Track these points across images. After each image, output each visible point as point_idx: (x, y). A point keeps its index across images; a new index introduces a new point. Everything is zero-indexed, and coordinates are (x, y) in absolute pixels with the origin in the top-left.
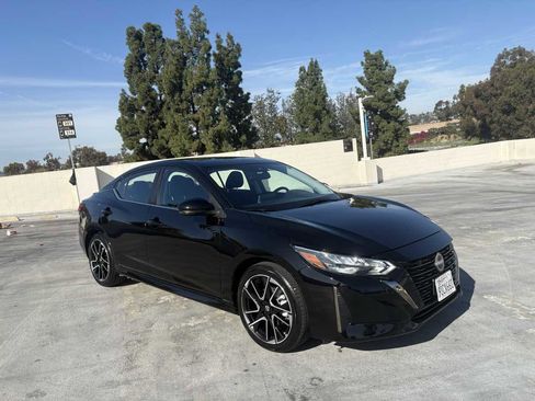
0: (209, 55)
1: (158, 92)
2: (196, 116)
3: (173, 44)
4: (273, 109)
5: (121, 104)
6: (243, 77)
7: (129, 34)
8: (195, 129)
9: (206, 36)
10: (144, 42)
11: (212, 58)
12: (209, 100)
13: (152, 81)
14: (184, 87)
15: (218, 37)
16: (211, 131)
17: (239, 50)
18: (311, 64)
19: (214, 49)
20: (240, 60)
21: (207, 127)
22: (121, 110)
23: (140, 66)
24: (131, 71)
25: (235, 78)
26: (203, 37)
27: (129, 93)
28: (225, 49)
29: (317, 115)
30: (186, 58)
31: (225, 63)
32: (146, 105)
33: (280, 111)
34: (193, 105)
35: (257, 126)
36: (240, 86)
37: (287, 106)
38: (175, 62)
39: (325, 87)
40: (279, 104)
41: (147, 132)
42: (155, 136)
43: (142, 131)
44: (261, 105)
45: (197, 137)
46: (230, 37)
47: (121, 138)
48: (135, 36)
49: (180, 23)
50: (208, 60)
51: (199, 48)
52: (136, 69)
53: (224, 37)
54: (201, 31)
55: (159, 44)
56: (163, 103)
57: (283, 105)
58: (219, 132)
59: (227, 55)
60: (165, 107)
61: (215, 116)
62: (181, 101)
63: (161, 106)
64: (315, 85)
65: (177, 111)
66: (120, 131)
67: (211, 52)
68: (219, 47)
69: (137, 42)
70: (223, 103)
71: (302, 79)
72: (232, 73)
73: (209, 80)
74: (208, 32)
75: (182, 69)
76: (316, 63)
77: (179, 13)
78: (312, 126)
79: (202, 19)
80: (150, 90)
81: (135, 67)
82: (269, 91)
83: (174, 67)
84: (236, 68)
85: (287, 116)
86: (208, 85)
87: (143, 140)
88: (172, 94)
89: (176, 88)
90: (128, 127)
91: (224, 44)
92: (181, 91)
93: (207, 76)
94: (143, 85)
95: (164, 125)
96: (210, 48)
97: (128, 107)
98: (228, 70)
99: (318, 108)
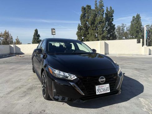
0: (103, 13)
1: (88, 24)
2: (97, 31)
3: (94, 10)
4: (123, 30)
5: (78, 27)
6: (113, 20)
7: (82, 8)
8: (97, 35)
9: (103, 8)
10: (86, 10)
11: (104, 14)
12: (102, 27)
13: (87, 21)
14: (95, 23)
15: (107, 8)
16: (101, 36)
17: (113, 11)
18: (137, 15)
19: (105, 12)
20: (113, 15)
21: (100, 34)
22: (78, 29)
23: (84, 17)
24: (82, 18)
25: (111, 20)
26: (102, 8)
27: (81, 25)
28: (109, 11)
29: (137, 32)
30: (97, 14)
31: (108, 15)
32: (84, 28)
33: (125, 30)
34: (97, 28)
35: (117, 35)
36: (112, 22)
37: (128, 29)
38: (93, 16)
39: (141, 23)
40: (125, 28)
41: (84, 35)
42: (86, 37)
43: (83, 35)
44: (119, 28)
45: (97, 37)
46: (111, 8)
47: (77, 37)
48: (84, 9)
49: (96, 4)
50: (103, 15)
51: (101, 11)
52: (83, 18)
53: (109, 8)
54: (102, 6)
55: (90, 10)
56: (89, 27)
57: (127, 28)
58: (104, 36)
59: (109, 13)
60: (89, 29)
61: (103, 31)
62: (94, 27)
63: (89, 28)
64: (138, 22)
65: (92, 30)
66: (77, 35)
67: (104, 12)
68: (107, 11)
69: (84, 10)
70: (106, 28)
71: (133, 20)
72: (110, 19)
73: (103, 21)
74: (104, 6)
75: (95, 18)
76: (139, 15)
77: (96, 1)
78: (135, 35)
79: (102, 3)
80: (86, 23)
81: (83, 17)
82: (122, 24)
83: (93, 17)
84: (112, 17)
85: (128, 32)
86: (102, 22)
87: (83, 38)
88: (91, 25)
89: (93, 23)
90: (79, 34)
91: (109, 10)
92: (94, 24)
93: (102, 20)
94: (84, 22)
95: (88, 34)
96: (104, 11)
97: (80, 28)
98: (109, 18)
99: (138, 29)
